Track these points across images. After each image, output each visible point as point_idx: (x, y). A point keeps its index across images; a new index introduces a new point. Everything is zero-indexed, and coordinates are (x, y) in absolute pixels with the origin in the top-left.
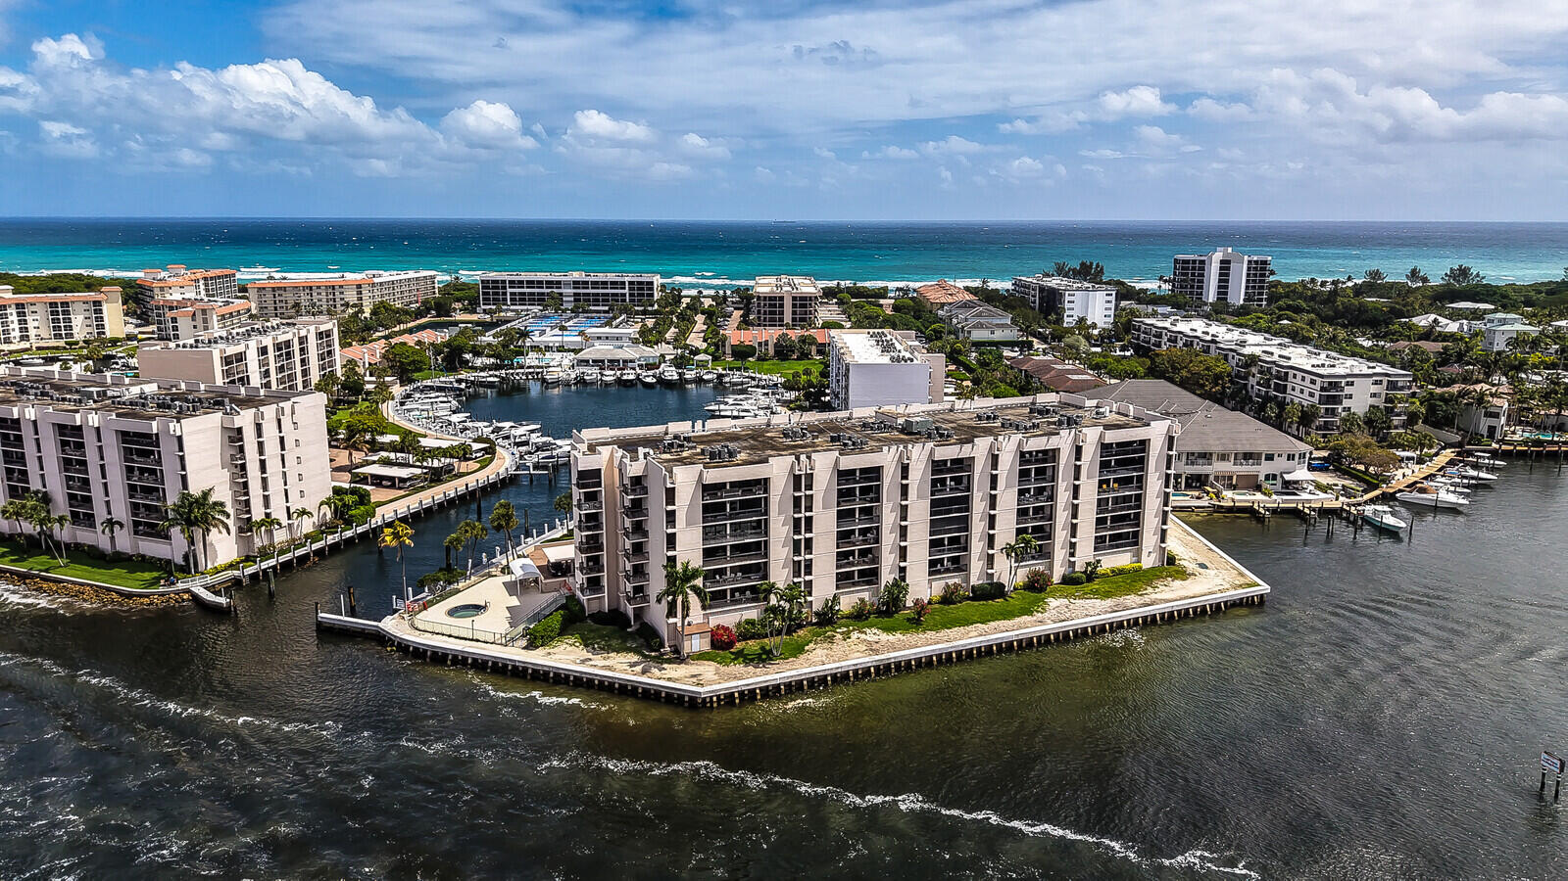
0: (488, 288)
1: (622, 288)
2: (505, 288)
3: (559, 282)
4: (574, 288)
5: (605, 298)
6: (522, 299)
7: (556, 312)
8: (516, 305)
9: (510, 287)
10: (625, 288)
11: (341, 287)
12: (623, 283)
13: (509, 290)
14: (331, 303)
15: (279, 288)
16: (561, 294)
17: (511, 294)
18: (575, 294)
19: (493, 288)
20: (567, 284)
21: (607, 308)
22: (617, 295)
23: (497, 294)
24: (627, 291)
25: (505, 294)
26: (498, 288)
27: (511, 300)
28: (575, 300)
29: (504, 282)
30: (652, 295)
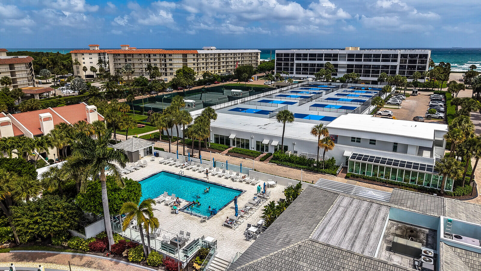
0: (281, 60)
1: (393, 61)
2: (293, 60)
3: (336, 55)
4: (349, 60)
5: (376, 70)
6: (305, 69)
7: (327, 81)
8: (300, 74)
9: (297, 59)
10: (396, 61)
11: (170, 55)
12: (396, 56)
13: (296, 62)
14: (163, 67)
15: (129, 55)
16: (336, 66)
17: (298, 65)
18: (349, 66)
19: (285, 60)
20: (343, 56)
21: (376, 79)
22: (387, 67)
23: (287, 64)
24: (398, 64)
25: (292, 65)
26: (288, 60)
27: (297, 69)
28: (348, 71)
29: (293, 55)
30: (424, 68)
